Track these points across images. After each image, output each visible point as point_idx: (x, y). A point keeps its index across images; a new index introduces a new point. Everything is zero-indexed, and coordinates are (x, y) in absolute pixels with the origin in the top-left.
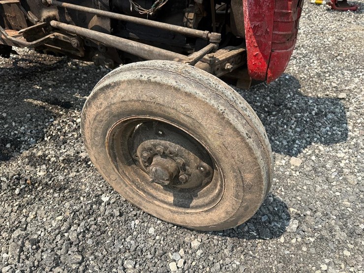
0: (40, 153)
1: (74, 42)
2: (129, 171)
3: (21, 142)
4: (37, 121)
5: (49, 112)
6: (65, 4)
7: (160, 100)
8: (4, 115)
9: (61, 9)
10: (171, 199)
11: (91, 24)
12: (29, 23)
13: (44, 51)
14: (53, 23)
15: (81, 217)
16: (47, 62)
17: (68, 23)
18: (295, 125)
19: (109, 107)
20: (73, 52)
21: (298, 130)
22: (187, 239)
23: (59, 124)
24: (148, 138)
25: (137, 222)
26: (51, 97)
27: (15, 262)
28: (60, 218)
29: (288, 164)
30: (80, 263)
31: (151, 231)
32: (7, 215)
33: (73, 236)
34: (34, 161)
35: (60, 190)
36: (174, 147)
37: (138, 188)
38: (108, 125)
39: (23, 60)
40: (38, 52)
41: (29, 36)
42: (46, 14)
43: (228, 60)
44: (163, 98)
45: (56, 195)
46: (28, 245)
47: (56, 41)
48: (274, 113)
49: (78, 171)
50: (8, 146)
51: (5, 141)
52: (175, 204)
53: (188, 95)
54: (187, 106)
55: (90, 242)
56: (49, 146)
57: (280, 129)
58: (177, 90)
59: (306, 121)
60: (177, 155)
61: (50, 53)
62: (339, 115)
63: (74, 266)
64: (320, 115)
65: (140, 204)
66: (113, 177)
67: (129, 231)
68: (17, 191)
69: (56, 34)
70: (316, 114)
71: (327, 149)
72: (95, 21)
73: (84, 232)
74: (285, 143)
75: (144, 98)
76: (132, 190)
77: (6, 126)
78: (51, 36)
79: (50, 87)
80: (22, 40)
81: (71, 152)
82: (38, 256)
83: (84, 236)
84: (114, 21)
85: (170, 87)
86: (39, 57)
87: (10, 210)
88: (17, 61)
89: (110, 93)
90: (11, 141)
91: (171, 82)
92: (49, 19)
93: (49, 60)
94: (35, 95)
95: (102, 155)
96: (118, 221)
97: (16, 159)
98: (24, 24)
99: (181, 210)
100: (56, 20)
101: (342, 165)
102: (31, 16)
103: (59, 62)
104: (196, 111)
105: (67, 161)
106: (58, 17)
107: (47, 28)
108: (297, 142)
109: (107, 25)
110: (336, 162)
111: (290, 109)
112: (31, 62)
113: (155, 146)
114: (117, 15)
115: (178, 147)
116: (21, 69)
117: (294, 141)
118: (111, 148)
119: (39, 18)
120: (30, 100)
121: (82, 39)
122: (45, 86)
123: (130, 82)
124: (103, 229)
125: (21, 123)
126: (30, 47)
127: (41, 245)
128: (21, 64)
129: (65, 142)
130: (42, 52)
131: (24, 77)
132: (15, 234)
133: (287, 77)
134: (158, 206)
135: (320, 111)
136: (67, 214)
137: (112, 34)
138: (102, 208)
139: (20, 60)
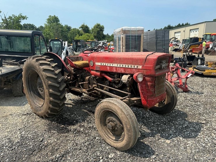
0: (83, 125)
1: (99, 93)
2: (104, 128)
3: (78, 121)
4: (84, 116)
5: (88, 114)
6: (99, 84)
7: (110, 106)
8: (76, 113)
9: (98, 85)
10: (114, 139)
11: (104, 89)
12: (89, 88)
13: (91, 95)
14: (95, 88)
15: (89, 141)
16: (91, 99)
17: (99, 88)
18: (174, 129)
19: (101, 107)
20: (98, 96)
21: (175, 131)
22: (116, 152)
23: (90, 117)
24: (109, 117)
25: (104, 145)
26: (90, 110)
27: (71, 146)
28: (84, 140)
29: (164, 142)
30: (86, 150)
31: (107, 148)
32: (71, 137)
33: (86, 144)
34: (80, 126)
35: (86, 134)
36: (114, 119)
37: (106, 134)
38: (100, 112)
39: (84, 98)
40: (89, 96)
41: (88, 91)
42: (94, 86)
43: (136, 100)
44: (110, 105)
45: (84, 135)
46: (75, 144)
47: (95, 93)
48: (167, 124)
49: (92, 131)
50: (75, 122)
51: (74, 120)
52: (115, 140)
53: (115, 105)
54: (115, 107)
55: (90, 147)
56: (86, 123)
57: (167, 130)
58: (113, 103)
59: (179, 129)
60: (114, 121)
61: (93, 96)
62: (197, 129)
63: (85, 150)
64: (187, 128)
65: (106, 139)
66: (100, 129)
67: (101, 146)
68: (75, 133)
69: (95, 91)
70: (185, 127)
71: (184, 139)
72: (105, 88)
73: (89, 144)
74: (167, 135)
75: (107, 105)
76: (104, 134)
77: (75, 116)
78: (94, 91)
79: (90, 107)
80: (86, 92)
81: (91, 126)
82: (76, 147)
83: (89, 145)
84: (110, 89)
85: (112, 103)
86: (89, 97)
87: (72, 136)
88: (82, 98)
89: (101, 104)
90: (76, 120)
91: (113, 102)
92: (94, 87)
93: (92, 98)
94: (86, 109)
95: (98, 121)
96: (99, 144)
97: (76, 125)
98: (88, 88)
99: (116, 142)
100: (96, 87)
101: (187, 146)
102: (90, 86)
103: (95, 99)
104: (117, 108)
105: (90, 127)
106: (97, 87)
107: (93, 89)
108: (172, 135)
109: (108, 90)
110: (185, 144)
111: (173, 123)
112: (86, 99)
113: (110, 119)
114: (110, 87)
115: (115, 119)
116: (83, 101)
117: (171, 135)
118: (101, 119)
119: (92, 87)
120: (84, 110)
121: (101, 93)
122: (89, 107)
123: (105, 102)
124: (94, 145)
125: (79, 116)
126: (87, 94)
127: (78, 145)
128: (83, 99)
129: (90, 123)
130: (90, 96)
131: (83, 103)
132: (72, 142)
133: (182, 113)
134: (110, 140)
135: (188, 126)
136: (86, 139)
137: (109, 92)
138: (95, 140)
139: (83, 98)
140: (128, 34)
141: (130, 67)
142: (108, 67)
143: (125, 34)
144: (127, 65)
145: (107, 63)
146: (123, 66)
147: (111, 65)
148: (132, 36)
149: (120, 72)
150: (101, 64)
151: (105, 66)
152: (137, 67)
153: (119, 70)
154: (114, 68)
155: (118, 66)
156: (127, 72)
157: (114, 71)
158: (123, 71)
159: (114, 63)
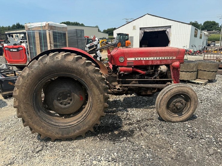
52: (179, 116)
72: (133, 82)
140: (55, 31)
141: (166, 59)
142: (144, 61)
143: (52, 30)
144: (164, 58)
145: (142, 57)
146: (159, 58)
147: (147, 59)
148: (58, 33)
149: (156, 64)
150: (135, 59)
151: (141, 60)
152: (172, 58)
153: (155, 63)
154: (150, 61)
155: (154, 59)
156: (163, 63)
157: (150, 63)
158: (159, 63)
159: (151, 57)
